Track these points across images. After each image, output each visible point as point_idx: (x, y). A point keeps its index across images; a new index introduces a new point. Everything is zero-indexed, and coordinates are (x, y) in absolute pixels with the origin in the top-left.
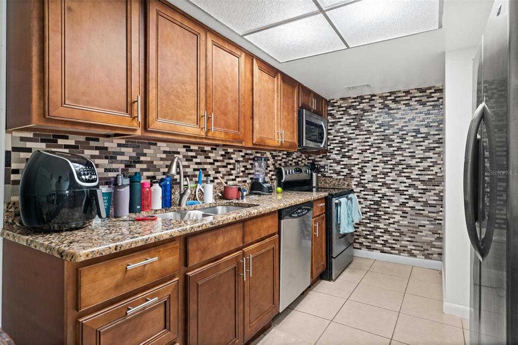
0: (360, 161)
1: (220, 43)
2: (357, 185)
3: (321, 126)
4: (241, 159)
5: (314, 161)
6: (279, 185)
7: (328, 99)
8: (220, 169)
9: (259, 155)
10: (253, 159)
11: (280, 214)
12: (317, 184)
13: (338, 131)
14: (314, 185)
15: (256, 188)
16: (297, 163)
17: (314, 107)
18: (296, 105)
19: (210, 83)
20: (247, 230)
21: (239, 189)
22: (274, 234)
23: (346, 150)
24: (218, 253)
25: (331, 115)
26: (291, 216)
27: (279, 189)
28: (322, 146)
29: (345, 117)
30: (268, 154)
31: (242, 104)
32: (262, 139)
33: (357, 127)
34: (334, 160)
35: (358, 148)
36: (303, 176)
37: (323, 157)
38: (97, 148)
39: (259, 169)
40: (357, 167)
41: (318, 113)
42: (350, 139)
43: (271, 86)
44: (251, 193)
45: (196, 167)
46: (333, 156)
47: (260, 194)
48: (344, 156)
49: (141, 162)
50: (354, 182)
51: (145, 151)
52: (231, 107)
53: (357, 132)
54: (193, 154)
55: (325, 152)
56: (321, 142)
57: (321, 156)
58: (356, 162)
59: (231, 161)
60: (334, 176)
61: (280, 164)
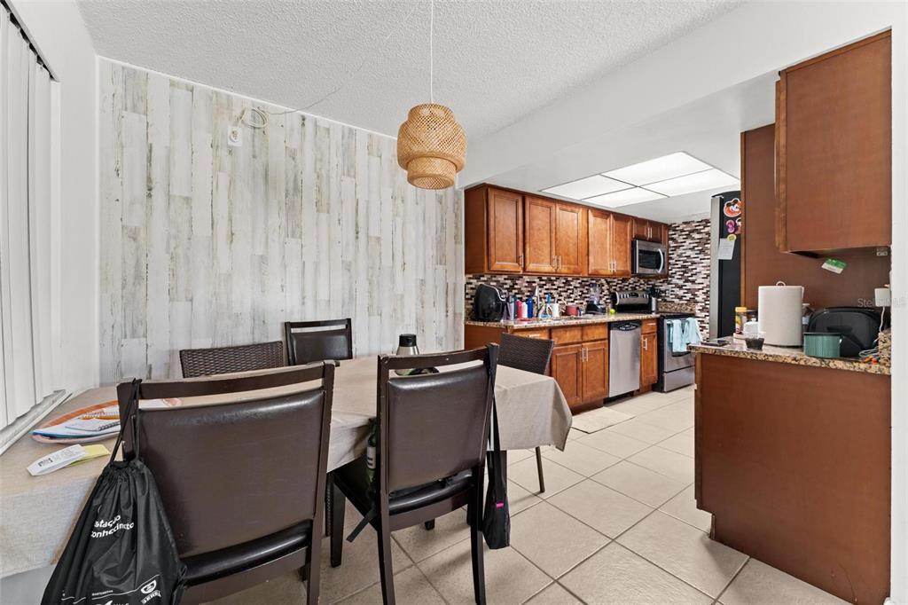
0: (705, 285)
1: (564, 207)
2: (701, 310)
3: (659, 253)
4: (578, 285)
5: (654, 285)
6: (614, 307)
7: (669, 224)
8: (562, 294)
9: (594, 282)
10: (589, 285)
11: (610, 325)
12: (657, 309)
13: (680, 256)
14: (654, 309)
15: (591, 308)
16: (634, 288)
17: (650, 235)
18: (629, 237)
19: (558, 236)
20: (585, 333)
21: (578, 308)
22: (604, 339)
23: (689, 274)
24: (567, 341)
25: (672, 239)
26: (619, 328)
27: (613, 311)
28: (659, 271)
29: (689, 241)
30: (603, 281)
31: (580, 245)
32: (596, 271)
33: (701, 251)
34: (676, 284)
35: (703, 272)
36: (640, 300)
37: (664, 282)
38: (495, 281)
39: (593, 293)
40: (701, 291)
41: (656, 240)
42: (693, 263)
43: (604, 227)
44: (587, 313)
45: (546, 292)
46: (674, 281)
47: (594, 314)
48: (687, 281)
49: (515, 289)
50: (698, 307)
51: (517, 282)
52: (572, 250)
53: (701, 256)
54: (544, 283)
55: (666, 277)
56: (658, 268)
57: (662, 280)
58: (701, 286)
59: (571, 287)
60: (677, 301)
61: (615, 290)
